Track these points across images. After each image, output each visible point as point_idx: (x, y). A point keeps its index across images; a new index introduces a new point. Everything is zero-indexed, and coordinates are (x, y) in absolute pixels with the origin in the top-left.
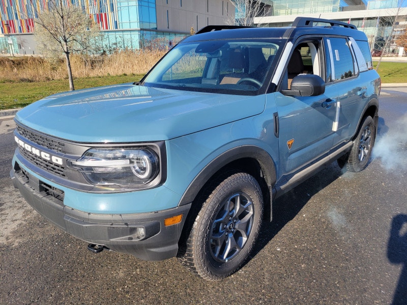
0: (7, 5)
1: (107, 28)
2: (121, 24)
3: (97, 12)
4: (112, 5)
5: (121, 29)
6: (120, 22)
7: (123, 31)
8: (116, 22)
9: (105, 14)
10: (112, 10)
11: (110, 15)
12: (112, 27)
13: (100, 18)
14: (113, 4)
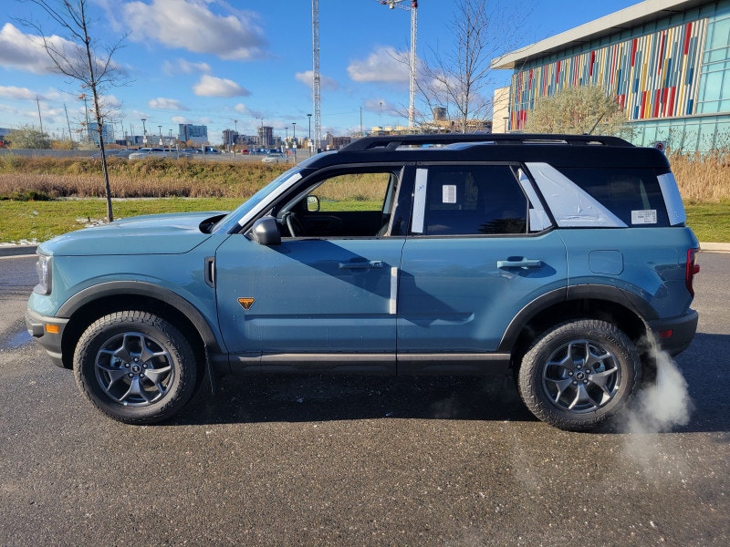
0: (549, 83)
1: (670, 114)
2: (700, 105)
3: (659, 86)
4: (691, 73)
5: (699, 114)
6: (701, 100)
7: (701, 118)
8: (692, 101)
9: (674, 89)
10: (690, 80)
11: (682, 90)
12: (680, 110)
13: (661, 96)
14: (692, 70)
